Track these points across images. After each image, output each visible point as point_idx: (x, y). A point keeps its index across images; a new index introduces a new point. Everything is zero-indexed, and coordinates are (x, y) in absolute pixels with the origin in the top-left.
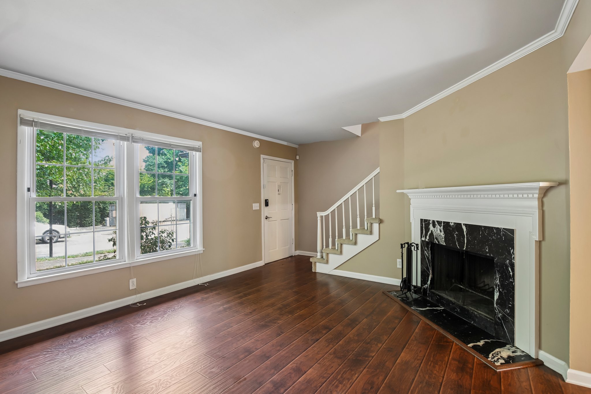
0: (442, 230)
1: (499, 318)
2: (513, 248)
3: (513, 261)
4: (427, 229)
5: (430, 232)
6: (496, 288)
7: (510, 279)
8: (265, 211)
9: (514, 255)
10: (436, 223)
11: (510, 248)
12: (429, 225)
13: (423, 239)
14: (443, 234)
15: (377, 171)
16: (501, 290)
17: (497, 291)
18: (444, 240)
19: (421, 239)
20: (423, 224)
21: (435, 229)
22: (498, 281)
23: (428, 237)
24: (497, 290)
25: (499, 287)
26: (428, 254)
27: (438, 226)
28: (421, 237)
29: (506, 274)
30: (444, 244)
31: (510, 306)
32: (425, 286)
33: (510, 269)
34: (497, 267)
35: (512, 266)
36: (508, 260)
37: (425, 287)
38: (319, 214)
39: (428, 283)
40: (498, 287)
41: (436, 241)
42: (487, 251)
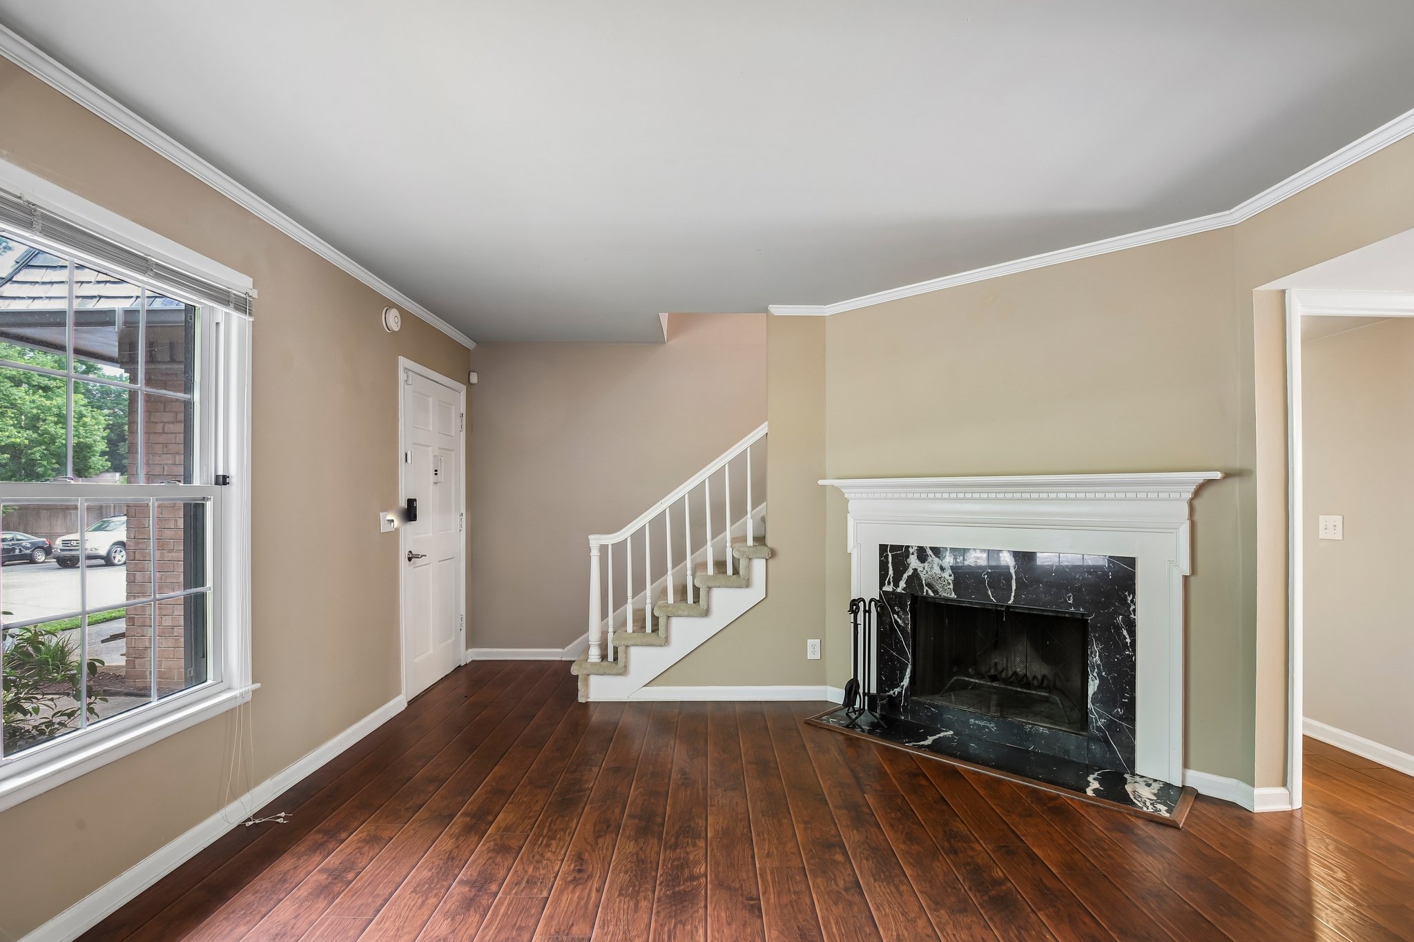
0: (946, 566)
1: (1099, 728)
2: (1133, 592)
3: (1132, 616)
4: (901, 565)
5: (910, 572)
6: (1093, 672)
7: (1124, 650)
8: (411, 536)
9: (1135, 605)
10: (929, 552)
11: (1126, 593)
12: (908, 557)
13: (886, 588)
14: (950, 576)
15: (762, 430)
16: (1104, 674)
17: (1095, 677)
18: (951, 586)
19: (881, 589)
20: (887, 554)
21: (926, 564)
22: (1097, 657)
23: (902, 584)
24: (1095, 674)
25: (1099, 669)
26: (902, 619)
27: (933, 558)
28: (882, 584)
29: (1116, 644)
30: (953, 596)
31: (1126, 700)
32: (891, 692)
33: (1125, 633)
34: (1096, 632)
35: (1131, 626)
36: (1121, 617)
37: (894, 693)
38: (595, 541)
39: (902, 684)
40: (1096, 670)
41: (927, 591)
42: (1071, 602)
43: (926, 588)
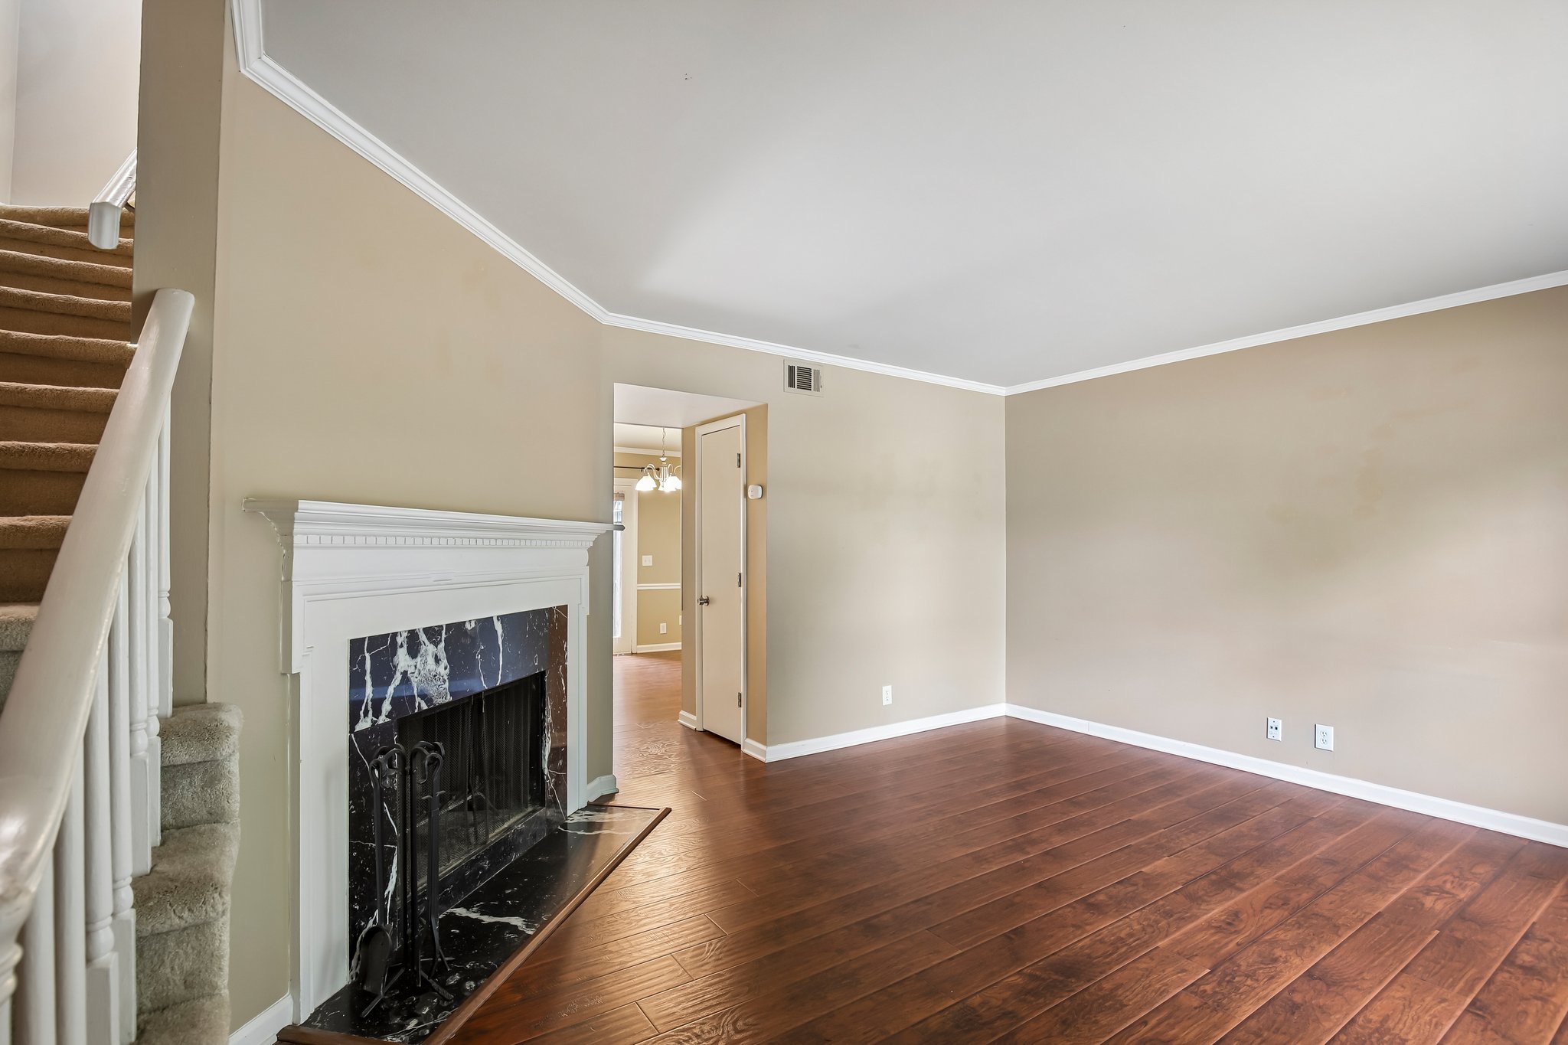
0: (442, 655)
1: (551, 790)
2: (566, 638)
3: (565, 664)
4: (384, 672)
5: (399, 680)
6: (548, 732)
7: (562, 700)
9: (567, 650)
10: (423, 637)
11: (563, 642)
12: (394, 653)
13: (360, 724)
14: (446, 668)
16: (553, 731)
17: (549, 738)
18: (446, 685)
19: (351, 729)
20: (364, 658)
21: (419, 659)
22: (550, 716)
23: (386, 706)
24: (549, 735)
25: (551, 728)
27: (428, 649)
28: (354, 719)
29: (559, 696)
30: (448, 698)
31: (563, 750)
32: (370, 925)
33: (563, 681)
34: (549, 690)
35: (565, 672)
36: (560, 667)
41: (419, 703)
42: (536, 664)
43: (418, 700)
